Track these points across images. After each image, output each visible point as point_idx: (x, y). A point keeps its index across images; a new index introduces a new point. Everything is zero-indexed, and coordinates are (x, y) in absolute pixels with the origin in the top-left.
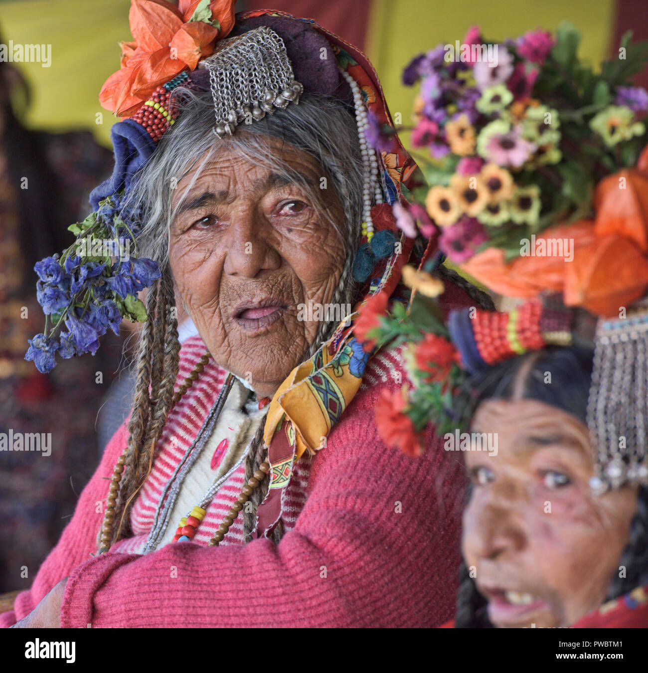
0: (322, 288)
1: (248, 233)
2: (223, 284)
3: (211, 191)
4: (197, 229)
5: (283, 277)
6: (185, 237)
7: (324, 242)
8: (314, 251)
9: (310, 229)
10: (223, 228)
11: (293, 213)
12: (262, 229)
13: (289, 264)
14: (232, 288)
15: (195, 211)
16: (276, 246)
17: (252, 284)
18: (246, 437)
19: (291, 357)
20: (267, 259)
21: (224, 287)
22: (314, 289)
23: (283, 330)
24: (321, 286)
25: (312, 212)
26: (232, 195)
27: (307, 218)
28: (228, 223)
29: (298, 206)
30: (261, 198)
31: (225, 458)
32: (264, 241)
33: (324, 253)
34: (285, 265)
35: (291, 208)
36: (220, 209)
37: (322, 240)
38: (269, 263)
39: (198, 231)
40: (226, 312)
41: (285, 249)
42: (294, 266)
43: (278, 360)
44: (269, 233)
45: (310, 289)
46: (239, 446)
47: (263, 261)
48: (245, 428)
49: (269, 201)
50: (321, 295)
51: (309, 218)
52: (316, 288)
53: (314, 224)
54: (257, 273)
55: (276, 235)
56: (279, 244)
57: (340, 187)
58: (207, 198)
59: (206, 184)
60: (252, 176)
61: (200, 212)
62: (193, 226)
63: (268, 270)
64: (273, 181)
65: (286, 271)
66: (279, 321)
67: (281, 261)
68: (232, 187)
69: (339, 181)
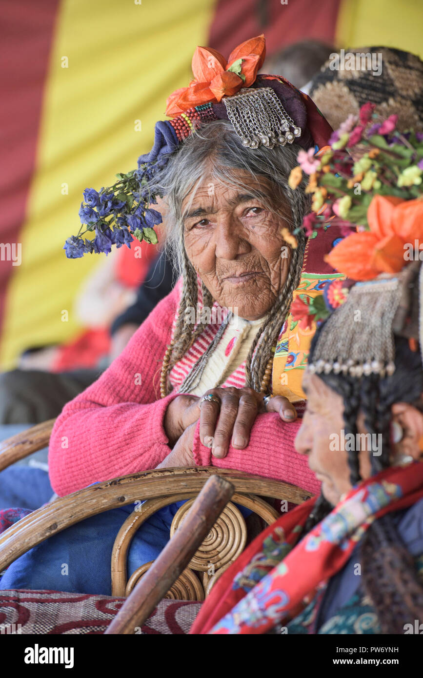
0: (279, 260)
1: (226, 233)
2: (217, 262)
3: (203, 207)
4: (197, 228)
5: (253, 257)
6: (191, 233)
7: (276, 233)
8: (270, 239)
9: (267, 225)
10: (213, 227)
11: (256, 214)
12: (236, 229)
13: (256, 249)
14: (223, 265)
15: (194, 218)
16: (246, 239)
17: (234, 263)
18: (247, 337)
19: (261, 301)
20: (240, 248)
21: (218, 265)
22: (274, 262)
23: (254, 286)
24: (278, 259)
25: (267, 213)
26: (215, 209)
27: (264, 216)
28: (216, 224)
29: (258, 210)
30: (234, 209)
31: (233, 349)
32: (237, 236)
33: (276, 240)
34: (254, 250)
35: (254, 211)
36: (209, 217)
37: (274, 232)
38: (242, 250)
39: (198, 230)
40: (220, 277)
41: (252, 239)
42: (259, 249)
43: (252, 303)
44: (241, 231)
45: (271, 263)
46: (243, 341)
47: (238, 249)
48: (248, 330)
49: (239, 209)
50: (279, 265)
51: (265, 217)
52: (275, 262)
53: (269, 221)
54: (236, 257)
55: (246, 231)
56: (248, 237)
57: (287, 193)
58: (201, 211)
59: (200, 202)
60: (227, 197)
61: (197, 219)
62: (195, 226)
63: (243, 254)
64: (240, 198)
65: (254, 253)
66: (252, 280)
67: (250, 247)
68: (215, 203)
69: (286, 189)
